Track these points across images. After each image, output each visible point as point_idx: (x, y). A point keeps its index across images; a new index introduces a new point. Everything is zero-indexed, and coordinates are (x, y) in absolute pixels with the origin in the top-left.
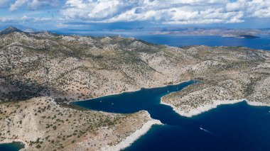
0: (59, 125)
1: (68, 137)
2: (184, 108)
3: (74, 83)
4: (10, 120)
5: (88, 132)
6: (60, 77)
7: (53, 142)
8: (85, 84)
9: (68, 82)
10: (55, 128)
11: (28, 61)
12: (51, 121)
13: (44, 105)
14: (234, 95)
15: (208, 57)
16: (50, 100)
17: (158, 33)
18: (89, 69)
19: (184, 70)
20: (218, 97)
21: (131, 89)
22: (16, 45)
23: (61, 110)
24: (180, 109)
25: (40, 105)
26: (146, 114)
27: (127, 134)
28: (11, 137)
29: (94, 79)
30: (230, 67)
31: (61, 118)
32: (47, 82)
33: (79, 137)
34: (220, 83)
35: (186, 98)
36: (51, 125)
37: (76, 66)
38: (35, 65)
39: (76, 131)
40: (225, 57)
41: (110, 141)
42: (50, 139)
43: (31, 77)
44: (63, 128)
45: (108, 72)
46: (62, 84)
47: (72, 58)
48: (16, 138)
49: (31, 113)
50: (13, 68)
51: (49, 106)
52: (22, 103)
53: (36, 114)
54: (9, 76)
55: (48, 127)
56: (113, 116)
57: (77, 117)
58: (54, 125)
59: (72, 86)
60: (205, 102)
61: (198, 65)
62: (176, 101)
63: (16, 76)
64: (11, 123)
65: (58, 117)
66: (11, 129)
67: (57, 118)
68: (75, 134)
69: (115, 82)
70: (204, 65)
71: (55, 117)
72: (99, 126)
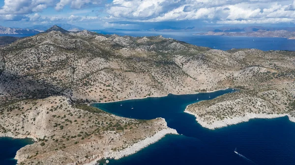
0: (67, 125)
1: (72, 137)
2: (207, 119)
3: (97, 84)
4: (25, 116)
5: (93, 135)
6: (85, 78)
7: (57, 140)
8: (109, 86)
9: (92, 83)
10: (62, 128)
11: (56, 60)
12: (60, 121)
13: (57, 104)
14: (274, 108)
15: (257, 63)
16: (64, 100)
17: (210, 33)
18: (115, 71)
19: (223, 77)
20: (253, 109)
21: (156, 94)
22: (47, 44)
23: (72, 110)
24: (202, 119)
25: (54, 104)
26: (163, 121)
27: (135, 141)
28: (25, 132)
29: (118, 81)
30: (283, 75)
31: (71, 118)
32: (72, 82)
33: (83, 139)
34: (260, 94)
35: (213, 108)
36: (60, 125)
37: (102, 67)
38: (62, 64)
39: (82, 132)
40: (278, 64)
41: (115, 147)
42: (55, 138)
43: (57, 76)
44: (69, 128)
45: (135, 75)
46: (86, 85)
47: (99, 59)
48: (29, 134)
49: (44, 111)
50: (42, 66)
51: (61, 106)
52: (40, 101)
53: (48, 113)
54: (37, 74)
55: (56, 126)
56: (124, 120)
57: (86, 119)
58: (62, 124)
59: (95, 87)
60: (234, 114)
61: (241, 71)
62: (201, 110)
63: (43, 74)
64: (26, 120)
65: (68, 117)
66: (25, 125)
67: (66, 118)
68: (79, 136)
69: (140, 86)
70: (248, 72)
71: (65, 116)
72: (107, 129)
